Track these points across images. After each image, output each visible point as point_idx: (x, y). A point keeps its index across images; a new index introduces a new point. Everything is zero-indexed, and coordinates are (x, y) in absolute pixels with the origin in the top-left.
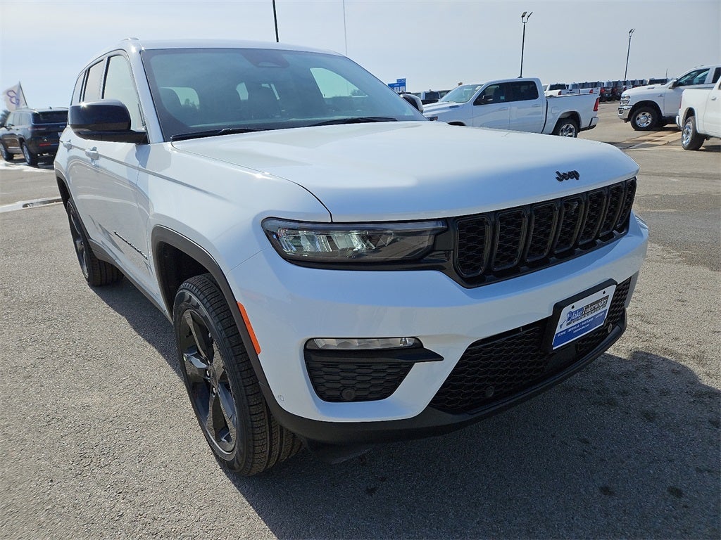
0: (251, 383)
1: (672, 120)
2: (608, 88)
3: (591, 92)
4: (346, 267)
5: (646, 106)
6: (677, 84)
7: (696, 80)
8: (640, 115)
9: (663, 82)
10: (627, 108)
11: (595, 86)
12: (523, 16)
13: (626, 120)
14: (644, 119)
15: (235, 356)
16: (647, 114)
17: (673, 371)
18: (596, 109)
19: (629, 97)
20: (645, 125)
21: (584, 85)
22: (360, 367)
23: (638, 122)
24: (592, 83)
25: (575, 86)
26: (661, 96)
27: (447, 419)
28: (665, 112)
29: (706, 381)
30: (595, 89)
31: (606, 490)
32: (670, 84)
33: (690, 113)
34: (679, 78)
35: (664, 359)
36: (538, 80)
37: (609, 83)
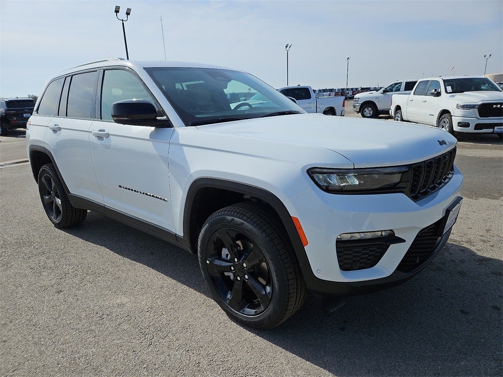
0: (288, 266)
1: (387, 112)
2: (339, 92)
3: (330, 95)
4: (354, 193)
5: (369, 104)
6: (385, 91)
7: (394, 89)
8: (366, 109)
9: (376, 90)
10: (358, 105)
11: (331, 92)
12: (286, 47)
13: (358, 112)
14: (368, 111)
15: (278, 251)
16: (370, 109)
17: (461, 250)
18: (344, 106)
19: (359, 98)
20: (369, 115)
21: (325, 91)
22: (346, 250)
23: (365, 114)
24: (329, 89)
25: (320, 91)
26: (377, 98)
27: (404, 275)
28: (380, 107)
29: (479, 253)
30: (331, 93)
31: (463, 312)
32: (381, 91)
33: (398, 108)
34: (386, 87)
35: (453, 244)
36: (310, 87)
37: (339, 90)
